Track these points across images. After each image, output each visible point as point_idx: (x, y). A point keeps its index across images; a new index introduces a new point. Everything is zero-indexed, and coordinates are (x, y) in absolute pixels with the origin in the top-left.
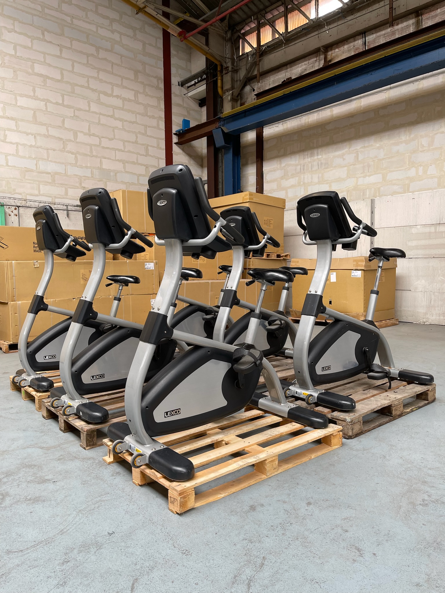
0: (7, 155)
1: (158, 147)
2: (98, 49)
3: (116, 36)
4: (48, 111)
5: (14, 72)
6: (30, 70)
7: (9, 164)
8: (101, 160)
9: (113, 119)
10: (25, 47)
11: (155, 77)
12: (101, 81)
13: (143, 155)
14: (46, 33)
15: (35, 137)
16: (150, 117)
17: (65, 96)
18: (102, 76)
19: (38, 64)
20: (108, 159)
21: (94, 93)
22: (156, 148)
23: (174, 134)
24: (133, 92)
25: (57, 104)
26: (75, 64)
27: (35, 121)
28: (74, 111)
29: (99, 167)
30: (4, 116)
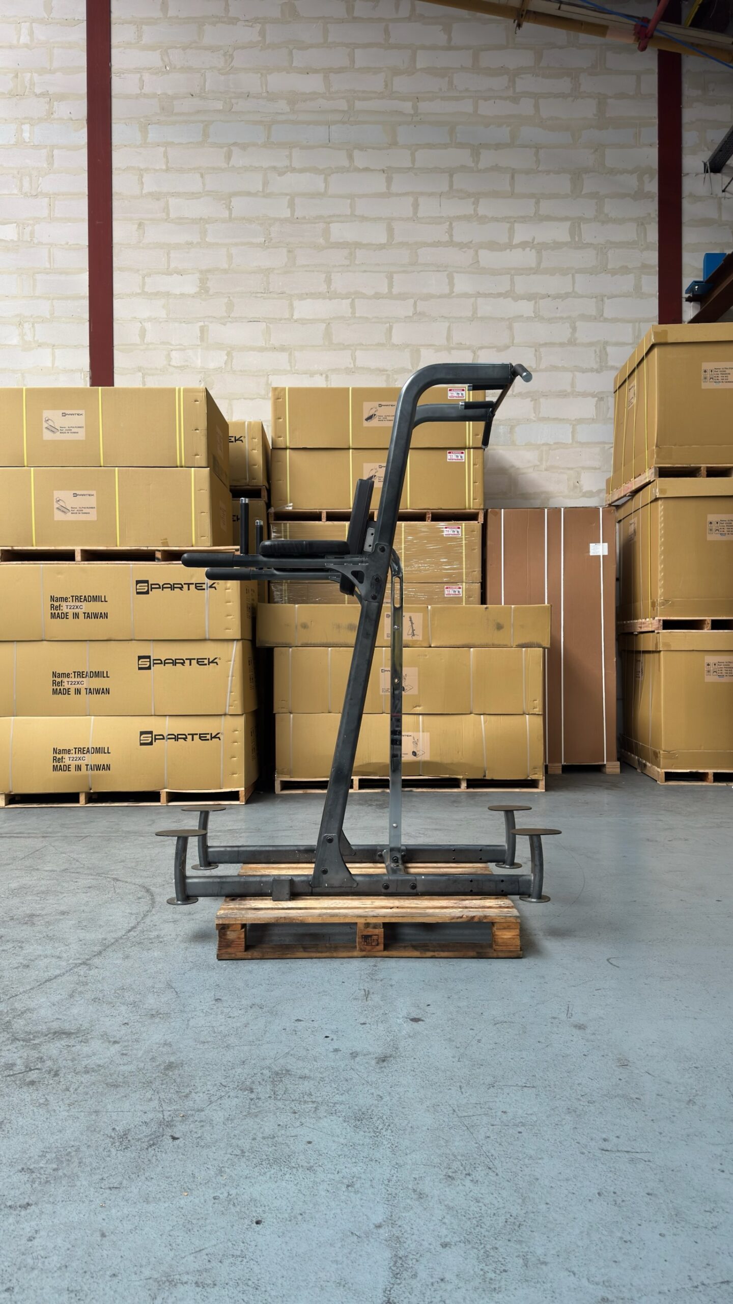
2: (476, 150)
3: (526, 107)
4: (355, 317)
5: (289, 251)
6: (321, 241)
9: (510, 299)
10: (313, 195)
11: (631, 172)
12: (482, 220)
13: (592, 370)
14: (356, 153)
15: (327, 377)
16: (614, 273)
17: (395, 276)
18: (485, 208)
19: (338, 222)
21: (465, 252)
23: (689, 300)
24: (568, 224)
25: (377, 296)
26: (421, 200)
27: (330, 343)
28: (415, 303)
30: (267, 346)
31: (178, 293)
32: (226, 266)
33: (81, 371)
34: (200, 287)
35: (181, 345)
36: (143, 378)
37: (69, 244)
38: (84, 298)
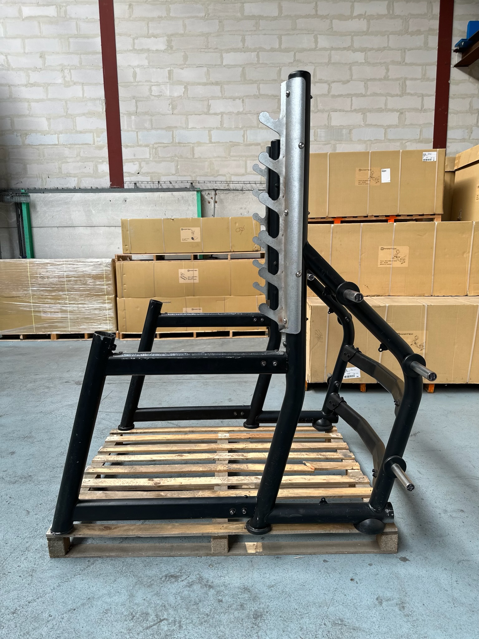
0: (210, 130)
1: (424, 78)
4: (259, 63)
5: (220, 22)
6: (239, 15)
7: (212, 141)
8: (329, 114)
9: (350, 51)
13: (397, 95)
15: (243, 100)
16: (412, 34)
17: (283, 37)
19: (249, 2)
20: (340, 111)
21: (324, 21)
22: (419, 81)
23: (456, 51)
24: (386, 2)
25: (273, 50)
27: (244, 80)
28: (295, 54)
29: (325, 125)
30: (208, 82)
31: (155, 50)
32: (182, 32)
33: (100, 99)
34: (167, 45)
35: (158, 82)
36: (136, 103)
37: (88, 18)
38: (99, 53)
